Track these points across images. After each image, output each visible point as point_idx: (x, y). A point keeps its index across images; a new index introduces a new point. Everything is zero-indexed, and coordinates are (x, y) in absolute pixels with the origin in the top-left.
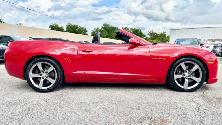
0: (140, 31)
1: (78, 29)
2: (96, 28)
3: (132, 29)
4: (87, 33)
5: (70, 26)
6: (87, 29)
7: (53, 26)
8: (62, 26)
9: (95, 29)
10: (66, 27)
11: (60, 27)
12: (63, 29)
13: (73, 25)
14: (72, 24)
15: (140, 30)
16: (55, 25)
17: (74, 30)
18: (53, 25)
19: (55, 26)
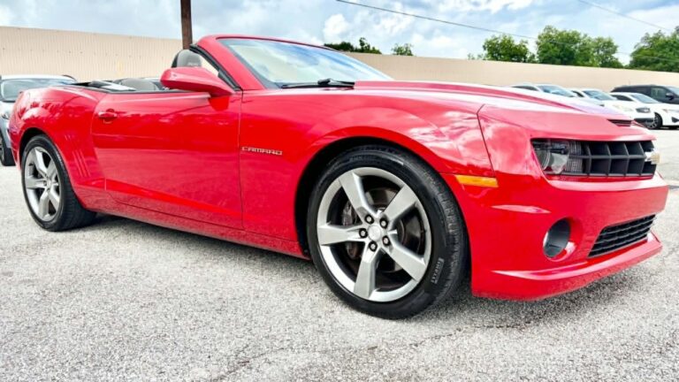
1: (578, 45)
2: (651, 36)
4: (615, 55)
5: (550, 36)
6: (615, 43)
7: (495, 42)
8: (525, 39)
9: (646, 38)
10: (538, 43)
11: (517, 43)
12: (526, 51)
13: (561, 34)
14: (560, 30)
16: (502, 38)
17: (562, 50)
18: (496, 39)
19: (500, 42)
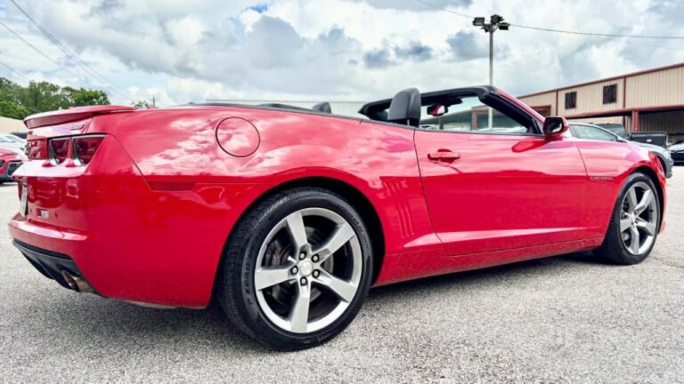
0: (102, 98)
3: (68, 89)
15: (103, 95)
